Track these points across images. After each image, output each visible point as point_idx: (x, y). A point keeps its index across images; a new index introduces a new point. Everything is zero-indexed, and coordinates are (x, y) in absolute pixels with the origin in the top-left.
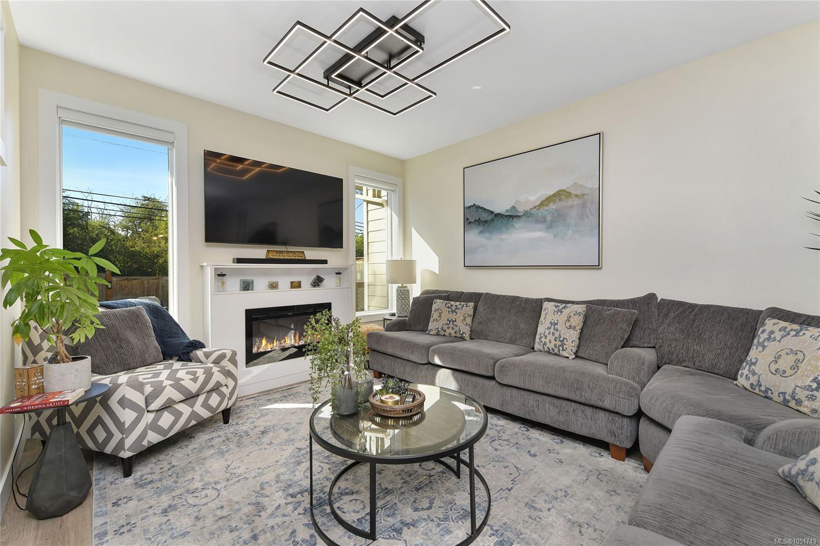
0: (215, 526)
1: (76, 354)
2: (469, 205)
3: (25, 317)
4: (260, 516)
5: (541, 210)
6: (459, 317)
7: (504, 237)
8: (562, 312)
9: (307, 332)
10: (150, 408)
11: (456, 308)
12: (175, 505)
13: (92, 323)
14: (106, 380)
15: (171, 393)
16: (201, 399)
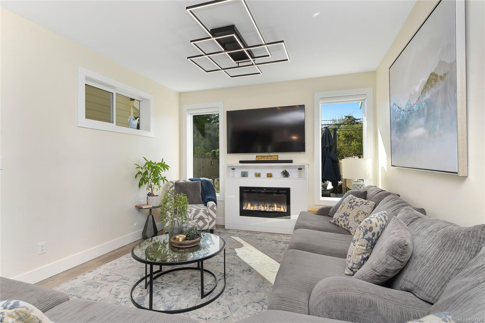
6: (353, 213)
16: (194, 221)
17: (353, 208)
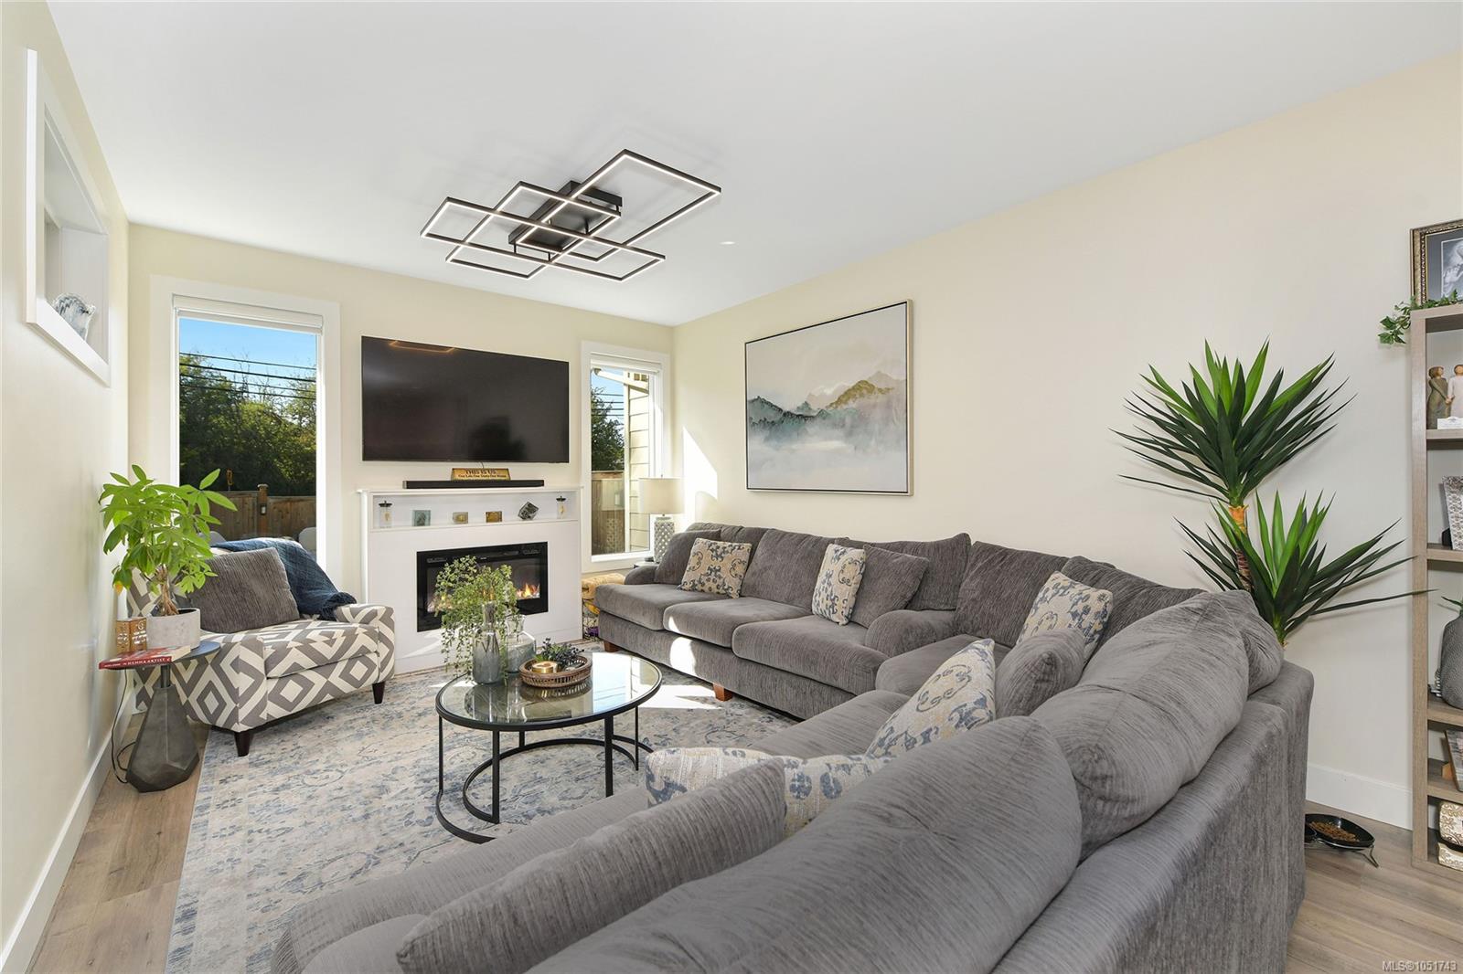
0: (326, 806)
1: (185, 606)
2: (753, 398)
3: (128, 561)
4: (380, 798)
5: (839, 408)
6: (725, 565)
7: (794, 446)
8: (839, 559)
9: (440, 583)
10: (269, 675)
11: (724, 552)
12: (289, 785)
13: (202, 569)
14: (220, 639)
15: (296, 657)
16: (340, 667)
17: (722, 558)
